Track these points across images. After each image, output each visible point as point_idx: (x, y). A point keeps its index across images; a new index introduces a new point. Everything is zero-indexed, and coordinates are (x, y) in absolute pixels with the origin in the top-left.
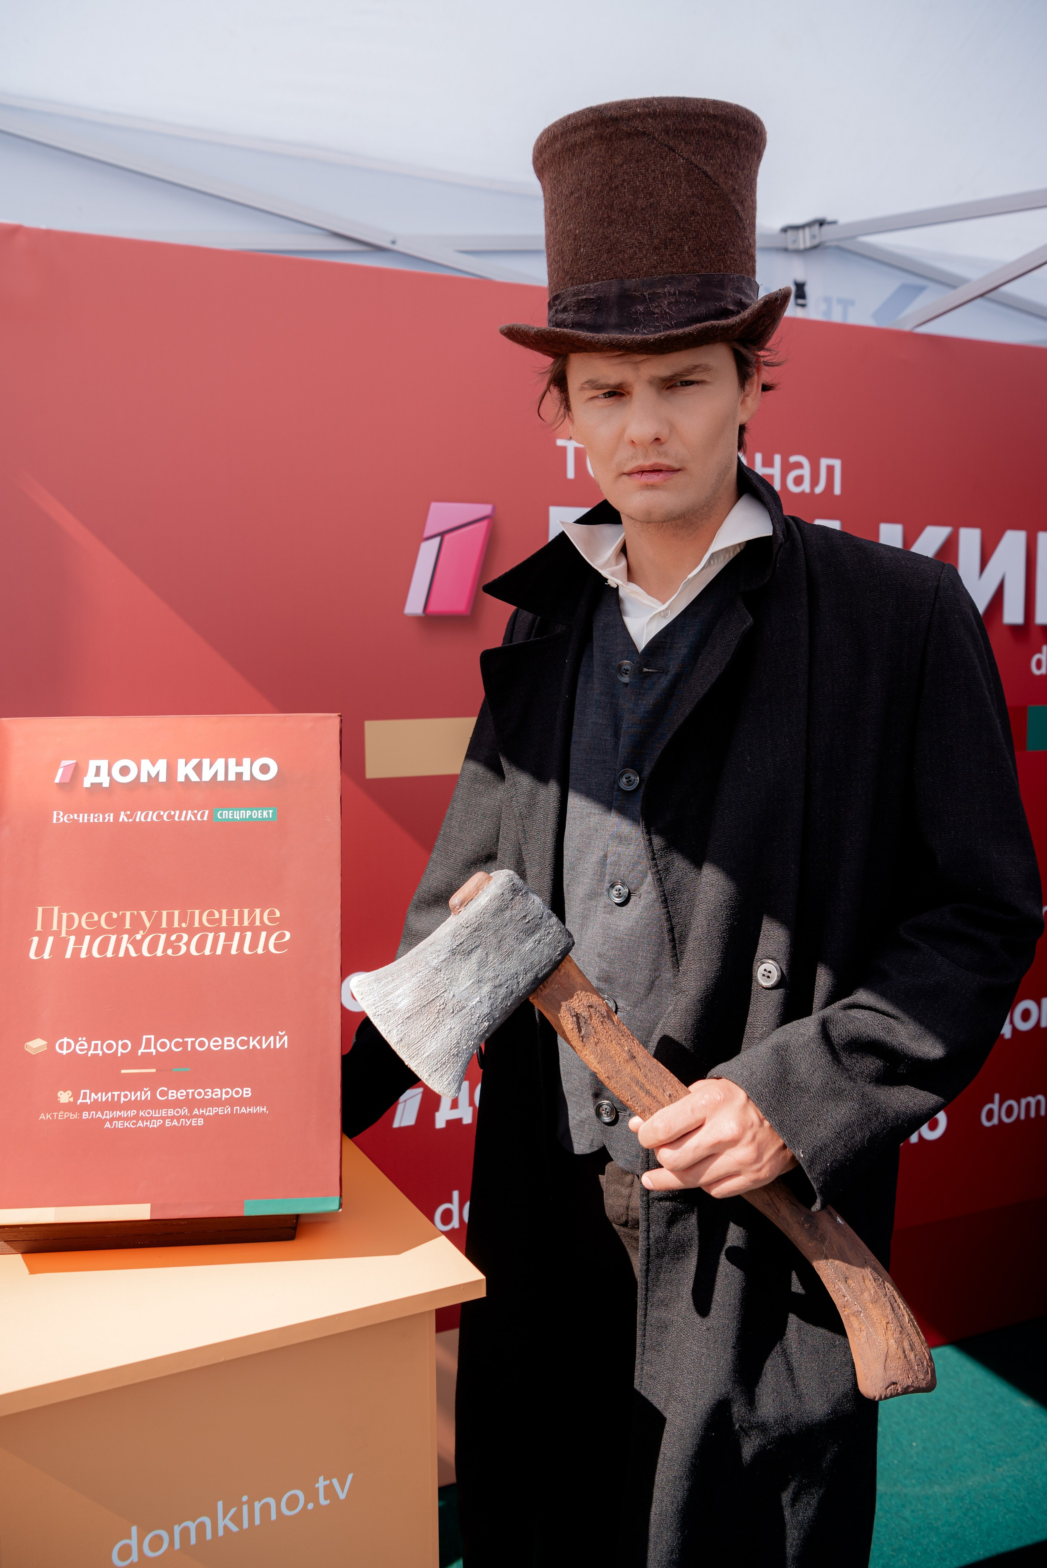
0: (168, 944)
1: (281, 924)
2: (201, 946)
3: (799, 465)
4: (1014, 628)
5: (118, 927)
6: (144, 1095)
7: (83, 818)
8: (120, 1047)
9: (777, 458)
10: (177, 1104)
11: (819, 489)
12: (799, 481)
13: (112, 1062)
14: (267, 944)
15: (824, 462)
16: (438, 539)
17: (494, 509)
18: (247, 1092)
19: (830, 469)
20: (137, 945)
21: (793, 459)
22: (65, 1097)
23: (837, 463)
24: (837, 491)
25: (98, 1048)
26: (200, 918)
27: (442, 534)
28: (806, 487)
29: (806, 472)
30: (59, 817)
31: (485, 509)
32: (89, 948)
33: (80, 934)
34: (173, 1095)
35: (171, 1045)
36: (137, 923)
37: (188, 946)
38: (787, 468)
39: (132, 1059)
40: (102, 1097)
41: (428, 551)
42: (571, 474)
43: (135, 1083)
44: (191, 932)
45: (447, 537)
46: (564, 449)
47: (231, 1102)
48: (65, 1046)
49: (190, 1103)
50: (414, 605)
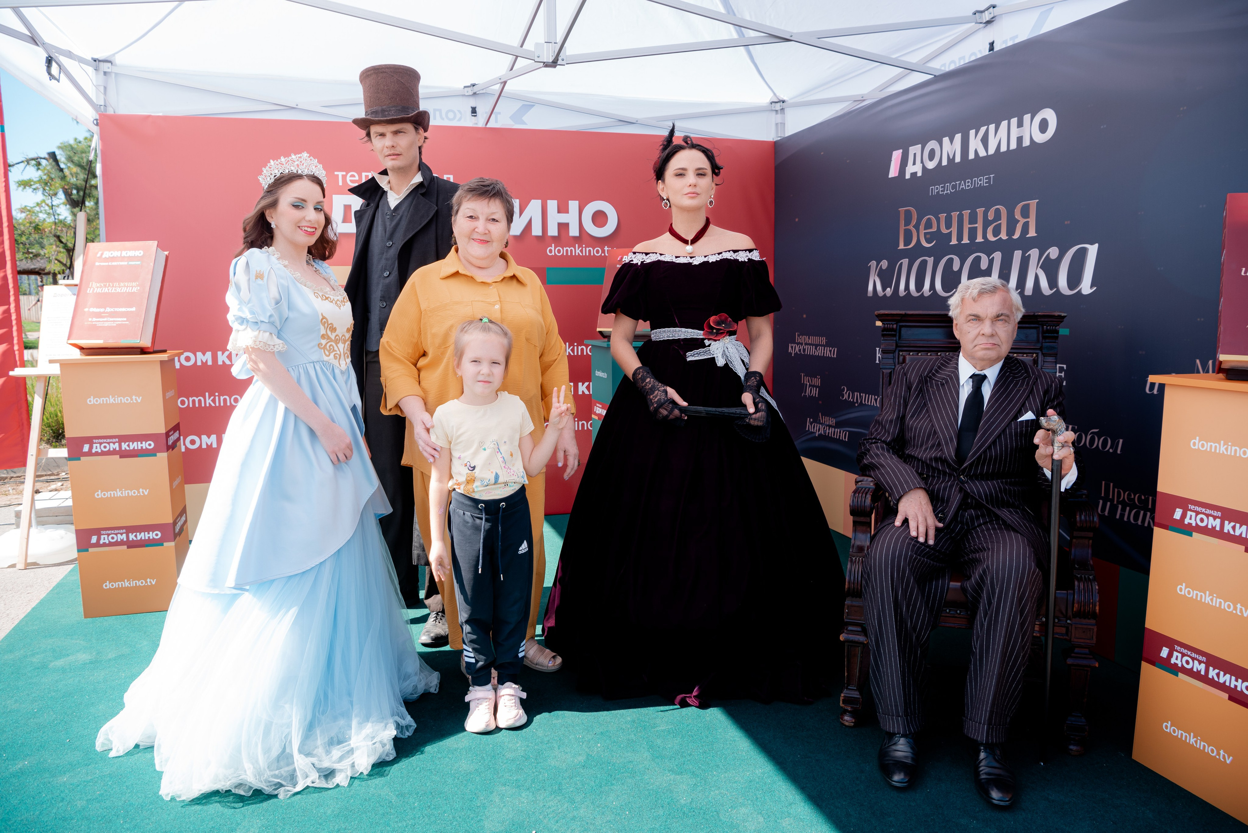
0: (115, 290)
1: (138, 286)
2: (121, 290)
4: (537, 237)
5: (105, 286)
6: (105, 319)
7: (102, 264)
8: (102, 310)
10: (112, 321)
13: (100, 313)
14: (135, 290)
18: (125, 319)
20: (108, 290)
22: (90, 319)
25: (98, 310)
26: (122, 284)
30: (97, 264)
32: (99, 290)
33: (98, 287)
34: (111, 319)
35: (112, 310)
36: (109, 285)
37: (118, 290)
39: (104, 312)
40: (98, 320)
42: (340, 184)
43: (103, 317)
44: (120, 287)
46: (338, 175)
47: (122, 321)
48: (92, 310)
49: (114, 321)
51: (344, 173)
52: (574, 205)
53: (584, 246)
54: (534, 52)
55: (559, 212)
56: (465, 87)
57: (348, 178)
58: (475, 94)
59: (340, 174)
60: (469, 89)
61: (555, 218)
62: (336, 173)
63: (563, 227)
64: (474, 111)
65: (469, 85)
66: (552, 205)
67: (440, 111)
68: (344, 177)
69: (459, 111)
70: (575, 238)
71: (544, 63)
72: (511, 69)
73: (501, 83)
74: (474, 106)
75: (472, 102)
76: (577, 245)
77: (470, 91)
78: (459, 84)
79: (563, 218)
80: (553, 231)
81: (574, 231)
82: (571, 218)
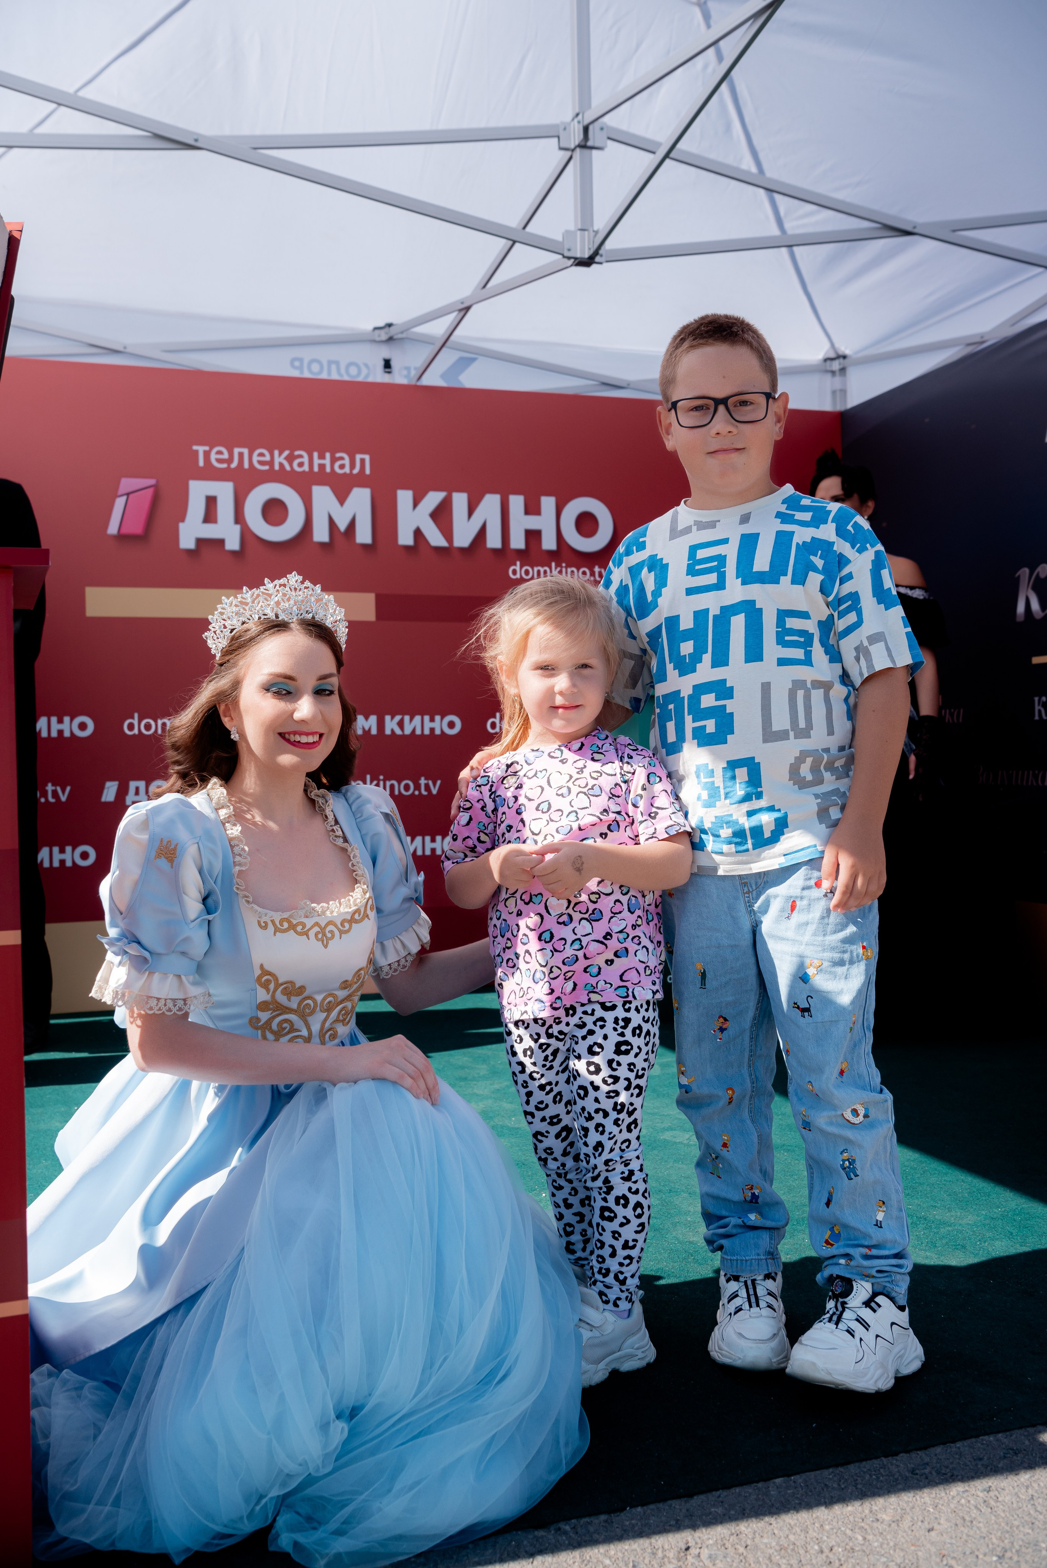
3: (342, 458)
4: (495, 551)
9: (328, 455)
11: (356, 471)
12: (342, 467)
15: (358, 457)
16: (125, 498)
17: (157, 482)
19: (363, 461)
21: (338, 455)
23: (367, 457)
24: (368, 471)
27: (128, 494)
28: (347, 470)
29: (347, 461)
31: (152, 482)
38: (334, 460)
41: (120, 503)
42: (201, 463)
45: (131, 496)
46: (197, 452)
50: (113, 529)
51: (207, 448)
52: (548, 503)
53: (564, 565)
54: (562, 243)
55: (527, 512)
56: (376, 329)
57: (213, 456)
58: (391, 339)
59: (201, 449)
60: (382, 332)
61: (520, 522)
62: (195, 448)
63: (533, 536)
64: (387, 364)
65: (382, 324)
66: (517, 502)
67: (337, 363)
68: (207, 454)
69: (366, 365)
70: (550, 553)
71: (576, 259)
72: (485, 286)
73: (460, 310)
74: (387, 357)
75: (386, 352)
76: (553, 564)
77: (384, 336)
78: (367, 325)
79: (533, 522)
80: (518, 542)
81: (549, 543)
82: (544, 522)
